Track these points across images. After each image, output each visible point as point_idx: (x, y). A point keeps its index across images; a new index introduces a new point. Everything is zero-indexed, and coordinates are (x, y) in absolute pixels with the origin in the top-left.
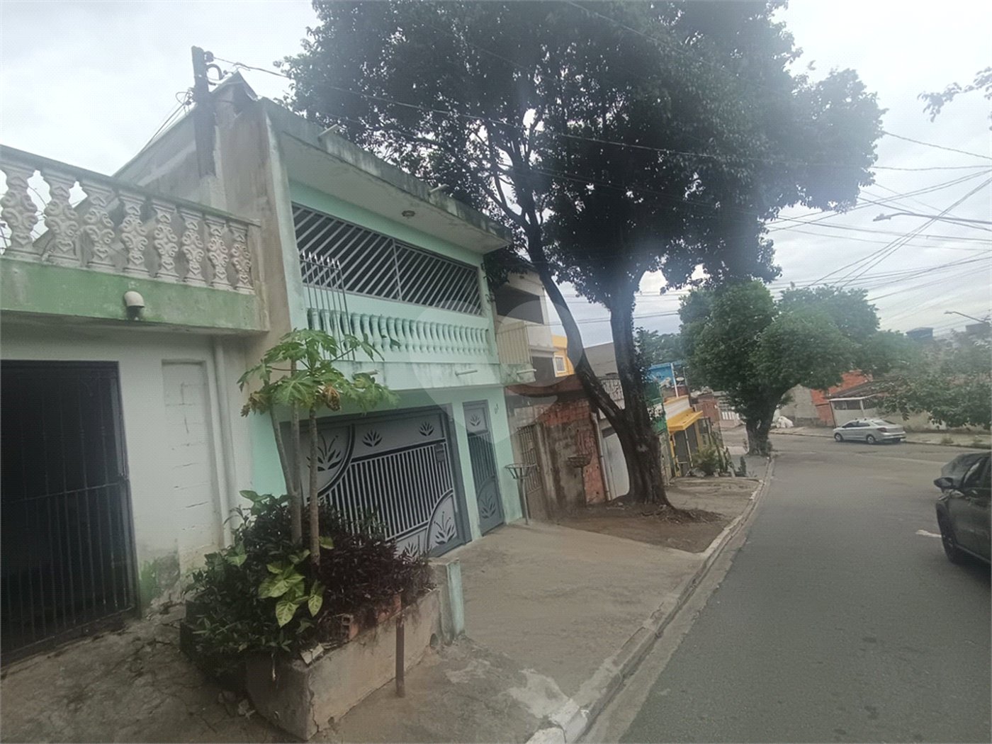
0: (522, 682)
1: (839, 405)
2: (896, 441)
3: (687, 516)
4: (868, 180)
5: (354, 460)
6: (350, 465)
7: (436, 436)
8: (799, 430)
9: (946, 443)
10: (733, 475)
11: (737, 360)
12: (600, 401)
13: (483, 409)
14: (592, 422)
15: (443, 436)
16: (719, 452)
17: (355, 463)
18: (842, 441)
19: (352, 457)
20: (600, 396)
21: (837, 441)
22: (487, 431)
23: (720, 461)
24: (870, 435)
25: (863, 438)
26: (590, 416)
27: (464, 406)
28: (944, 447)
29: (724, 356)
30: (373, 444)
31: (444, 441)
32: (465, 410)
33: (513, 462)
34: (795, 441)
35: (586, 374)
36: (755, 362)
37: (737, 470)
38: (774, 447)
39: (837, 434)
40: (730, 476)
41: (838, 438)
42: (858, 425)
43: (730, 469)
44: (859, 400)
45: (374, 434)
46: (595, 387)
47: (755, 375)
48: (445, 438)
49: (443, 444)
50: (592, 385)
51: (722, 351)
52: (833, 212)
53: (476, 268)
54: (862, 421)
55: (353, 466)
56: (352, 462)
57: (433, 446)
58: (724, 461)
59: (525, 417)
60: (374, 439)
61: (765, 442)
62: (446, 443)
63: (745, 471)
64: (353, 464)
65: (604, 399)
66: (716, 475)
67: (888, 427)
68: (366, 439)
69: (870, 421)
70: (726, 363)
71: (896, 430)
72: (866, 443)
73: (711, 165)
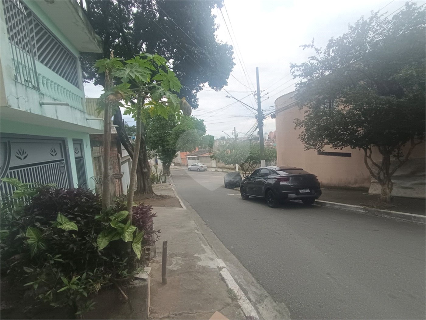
0: (199, 259)
1: (189, 158)
2: (204, 170)
3: (162, 197)
4: (226, 84)
5: (11, 168)
6: (8, 171)
7: (58, 157)
8: (176, 167)
9: (216, 171)
10: (162, 183)
11: (162, 138)
12: (129, 148)
13: (80, 144)
14: (118, 158)
15: (63, 158)
16: (157, 174)
17: (12, 171)
18: (191, 170)
19: (10, 166)
20: (129, 145)
21: (189, 171)
22: (82, 157)
23: (157, 178)
24: (198, 169)
25: (196, 169)
26: (118, 155)
27: (73, 141)
28: (215, 172)
29: (158, 136)
30: (22, 158)
31: (63, 160)
32: (74, 144)
33: (93, 176)
34: (175, 171)
35: (123, 134)
36: (170, 140)
37: (163, 181)
38: (171, 173)
39: (189, 168)
40: (160, 183)
41: (189, 170)
42: (195, 165)
43: (161, 181)
44: (195, 157)
45: (22, 150)
46: (126, 141)
47: (168, 145)
48: (64, 159)
49: (63, 162)
50: (126, 139)
51: (157, 134)
52: (214, 90)
53: (76, 58)
54: (196, 164)
55: (11, 173)
56: (9, 170)
57: (58, 163)
58: (159, 178)
59: (96, 152)
60: (23, 155)
61: (168, 171)
62: (64, 161)
63: (166, 181)
64: (10, 171)
65: (130, 147)
66: (155, 183)
67: (203, 166)
68: (18, 154)
69: (199, 164)
70: (158, 139)
71: (205, 167)
72: (197, 171)
73: (205, 57)
